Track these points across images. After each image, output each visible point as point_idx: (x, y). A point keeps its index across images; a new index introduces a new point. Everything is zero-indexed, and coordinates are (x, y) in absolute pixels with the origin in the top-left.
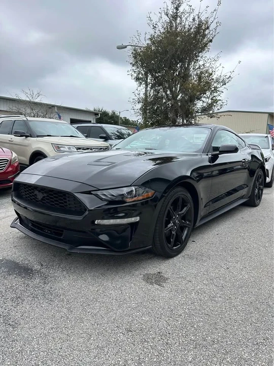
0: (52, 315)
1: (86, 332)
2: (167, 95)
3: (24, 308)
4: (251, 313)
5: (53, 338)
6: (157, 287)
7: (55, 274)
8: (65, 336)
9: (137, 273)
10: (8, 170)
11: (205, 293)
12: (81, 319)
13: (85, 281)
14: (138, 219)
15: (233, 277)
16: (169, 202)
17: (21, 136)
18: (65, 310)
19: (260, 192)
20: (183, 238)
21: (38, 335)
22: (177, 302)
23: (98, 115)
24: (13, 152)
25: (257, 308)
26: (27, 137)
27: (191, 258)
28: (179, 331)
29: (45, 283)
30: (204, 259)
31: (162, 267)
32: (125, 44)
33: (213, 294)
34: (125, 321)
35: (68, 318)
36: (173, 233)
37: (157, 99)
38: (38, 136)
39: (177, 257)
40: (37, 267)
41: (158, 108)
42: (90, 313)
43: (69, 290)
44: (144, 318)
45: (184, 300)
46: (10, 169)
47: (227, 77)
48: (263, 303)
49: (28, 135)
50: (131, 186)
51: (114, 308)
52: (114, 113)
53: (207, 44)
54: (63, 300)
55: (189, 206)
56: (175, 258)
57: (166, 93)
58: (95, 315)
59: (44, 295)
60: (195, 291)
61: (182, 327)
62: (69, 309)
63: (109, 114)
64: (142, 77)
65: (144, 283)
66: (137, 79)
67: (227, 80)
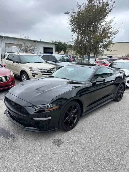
0: (12, 158)
1: (22, 167)
2: (87, 39)
3: (2, 153)
4: (91, 163)
5: (10, 168)
6: (57, 146)
7: (18, 137)
8: (14, 168)
9: (51, 138)
10: (9, 81)
11: (76, 151)
12: (22, 160)
13: (29, 141)
14: (50, 118)
15: (91, 143)
16: (66, 109)
17: (16, 63)
18: (17, 156)
19: (122, 95)
20: (75, 122)
21: (5, 167)
22: (62, 155)
23: (57, 45)
24: (12, 72)
25: (95, 161)
26: (19, 63)
27: (77, 131)
28: (58, 170)
29: (13, 141)
30: (82, 132)
31: (63, 136)
32: (68, 12)
33: (79, 152)
34: (39, 163)
35: (17, 160)
36: (69, 121)
37: (81, 41)
38: (24, 63)
39: (71, 131)
40: (12, 133)
41: (82, 45)
42: (26, 158)
43: (22, 145)
44: (46, 162)
45: (66, 154)
46: (10, 80)
47: (116, 31)
48: (98, 158)
49: (19, 62)
50: (48, 104)
51: (36, 156)
52: (65, 43)
53: (108, 13)
54: (18, 151)
55: (78, 108)
56: (70, 131)
57: (86, 38)
58: (28, 159)
59: (11, 148)
60: (72, 150)
61: (60, 168)
62: (19, 155)
63: (62, 43)
64: (75, 30)
65: (52, 144)
66: (73, 31)
67: (116, 32)
